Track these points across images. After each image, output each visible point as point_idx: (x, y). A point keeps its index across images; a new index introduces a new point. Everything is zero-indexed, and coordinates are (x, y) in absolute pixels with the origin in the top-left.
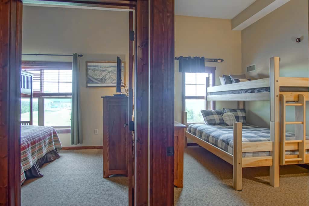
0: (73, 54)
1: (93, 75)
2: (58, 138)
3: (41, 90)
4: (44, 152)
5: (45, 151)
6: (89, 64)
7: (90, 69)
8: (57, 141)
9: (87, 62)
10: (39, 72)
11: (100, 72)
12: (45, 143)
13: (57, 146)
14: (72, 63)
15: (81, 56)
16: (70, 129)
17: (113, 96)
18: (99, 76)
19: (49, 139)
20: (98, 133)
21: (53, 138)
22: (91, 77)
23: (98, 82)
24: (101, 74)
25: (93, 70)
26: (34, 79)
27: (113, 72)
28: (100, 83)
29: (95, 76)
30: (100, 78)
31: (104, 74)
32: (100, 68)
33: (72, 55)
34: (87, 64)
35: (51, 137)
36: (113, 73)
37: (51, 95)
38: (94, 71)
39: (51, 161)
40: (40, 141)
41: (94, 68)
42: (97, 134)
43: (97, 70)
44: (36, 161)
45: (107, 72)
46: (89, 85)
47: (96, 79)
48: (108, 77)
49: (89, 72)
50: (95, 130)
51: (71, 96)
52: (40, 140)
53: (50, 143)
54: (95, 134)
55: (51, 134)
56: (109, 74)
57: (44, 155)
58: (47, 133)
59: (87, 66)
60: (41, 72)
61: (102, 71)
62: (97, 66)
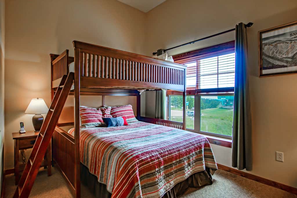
0: (235, 27)
1: (273, 52)
2: (212, 154)
3: (197, 86)
4: (186, 175)
5: (188, 172)
6: (264, 36)
7: (266, 44)
8: (210, 157)
9: (261, 33)
11: (290, 45)
12: (189, 161)
13: (210, 164)
14: (234, 41)
15: (250, 24)
16: (231, 141)
18: (288, 52)
19: (196, 153)
21: (203, 153)
22: (269, 57)
23: (285, 64)
24: (292, 48)
25: (274, 44)
28: (289, 65)
29: (277, 55)
30: (290, 55)
32: (289, 37)
34: (261, 36)
35: (200, 152)
38: (276, 45)
39: (199, 188)
40: (180, 157)
41: (276, 39)
43: (283, 42)
46: (264, 72)
47: (281, 60)
49: (266, 48)
52: (181, 155)
53: (198, 160)
55: (200, 147)
57: (186, 178)
58: (193, 145)
59: (261, 39)
61: (293, 42)
62: (283, 34)
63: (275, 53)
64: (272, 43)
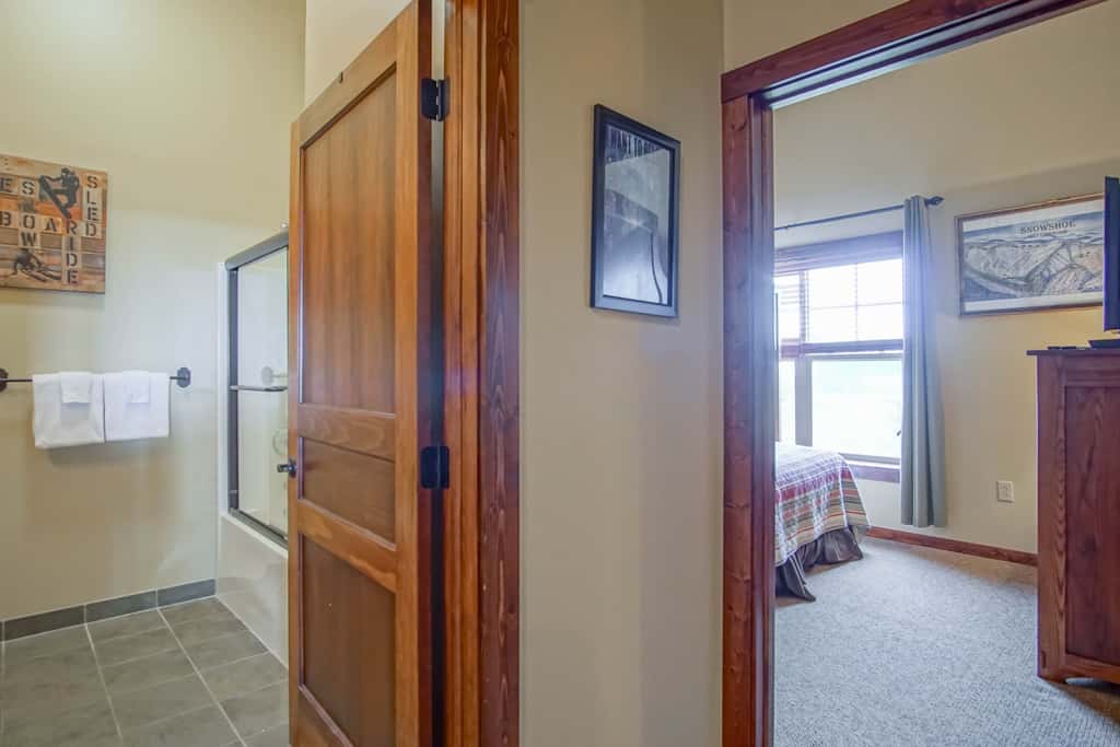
0: (902, 203)
1: (987, 264)
2: (856, 493)
3: (803, 335)
4: (815, 530)
5: (818, 526)
6: (968, 226)
7: (971, 247)
8: (853, 500)
9: (960, 220)
10: (794, 279)
11: (1020, 251)
12: (819, 501)
13: (855, 518)
14: (902, 232)
15: (935, 201)
16: (899, 467)
17: (1088, 345)
18: (1017, 266)
19: (829, 487)
20: (1013, 499)
21: (841, 489)
22: (979, 274)
23: (1012, 292)
24: (1026, 258)
25: (988, 247)
26: (783, 303)
27: (1086, 241)
28: (1019, 293)
29: (996, 270)
30: (1022, 273)
31: (1039, 255)
32: (1019, 235)
33: (901, 207)
34: (960, 227)
35: (836, 486)
36: (1087, 245)
37: (831, 351)
38: (993, 248)
39: (835, 563)
40: (805, 491)
41: (993, 236)
42: (1010, 502)
43: (1008, 244)
44: (796, 548)
45: (1055, 245)
46: (970, 306)
47: (1003, 282)
48: (1058, 264)
49: (972, 255)
50: (997, 484)
51: (902, 352)
53: (833, 503)
54: (999, 501)
55: (836, 478)
56: (1064, 252)
57: (816, 537)
58: (823, 469)
59: (960, 235)
60: (802, 280)
61: (1027, 245)
62: (1008, 228)
63: (991, 266)
64: (985, 244)
